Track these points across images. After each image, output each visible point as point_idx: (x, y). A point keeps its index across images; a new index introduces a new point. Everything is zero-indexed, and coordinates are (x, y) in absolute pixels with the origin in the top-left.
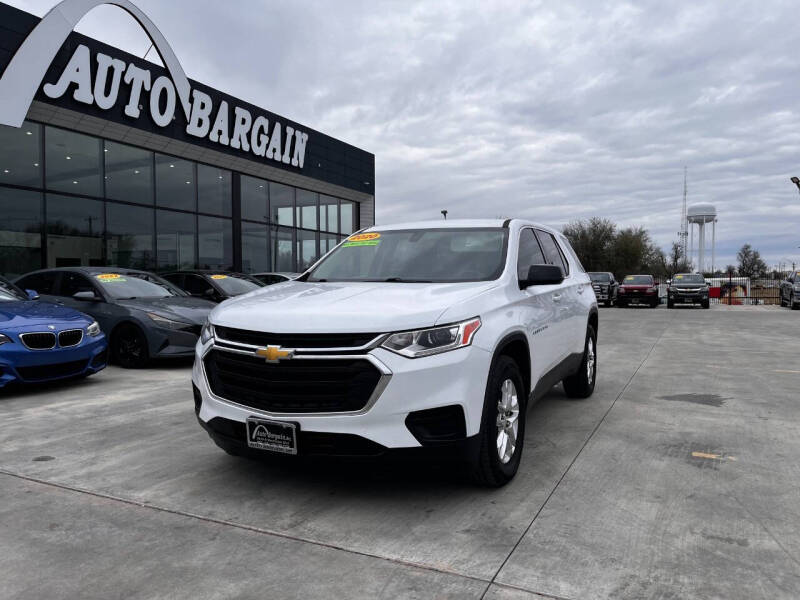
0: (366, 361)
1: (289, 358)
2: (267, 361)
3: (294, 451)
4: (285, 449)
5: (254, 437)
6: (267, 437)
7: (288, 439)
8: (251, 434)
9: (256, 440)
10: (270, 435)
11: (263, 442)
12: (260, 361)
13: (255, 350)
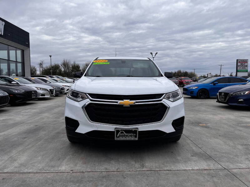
0: (162, 104)
1: (134, 104)
2: (124, 106)
3: (137, 139)
4: (133, 139)
5: (118, 136)
6: (124, 135)
7: (134, 135)
8: (117, 135)
9: (119, 137)
10: (126, 134)
11: (123, 137)
12: (121, 106)
13: (117, 102)
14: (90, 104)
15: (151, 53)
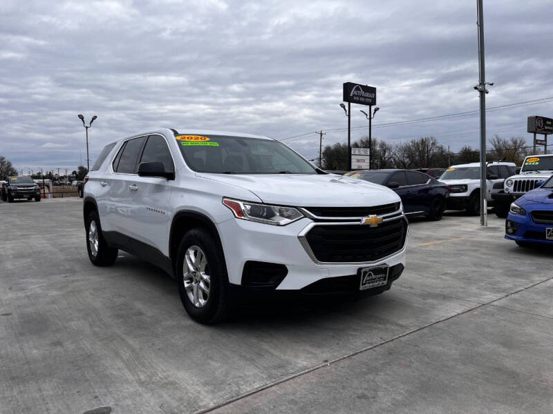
1: (382, 222)
2: (371, 226)
3: (385, 283)
4: (381, 283)
5: (364, 282)
6: (373, 279)
7: (383, 275)
10: (374, 276)
11: (370, 283)
13: (359, 220)
14: (316, 227)
15: (81, 117)
